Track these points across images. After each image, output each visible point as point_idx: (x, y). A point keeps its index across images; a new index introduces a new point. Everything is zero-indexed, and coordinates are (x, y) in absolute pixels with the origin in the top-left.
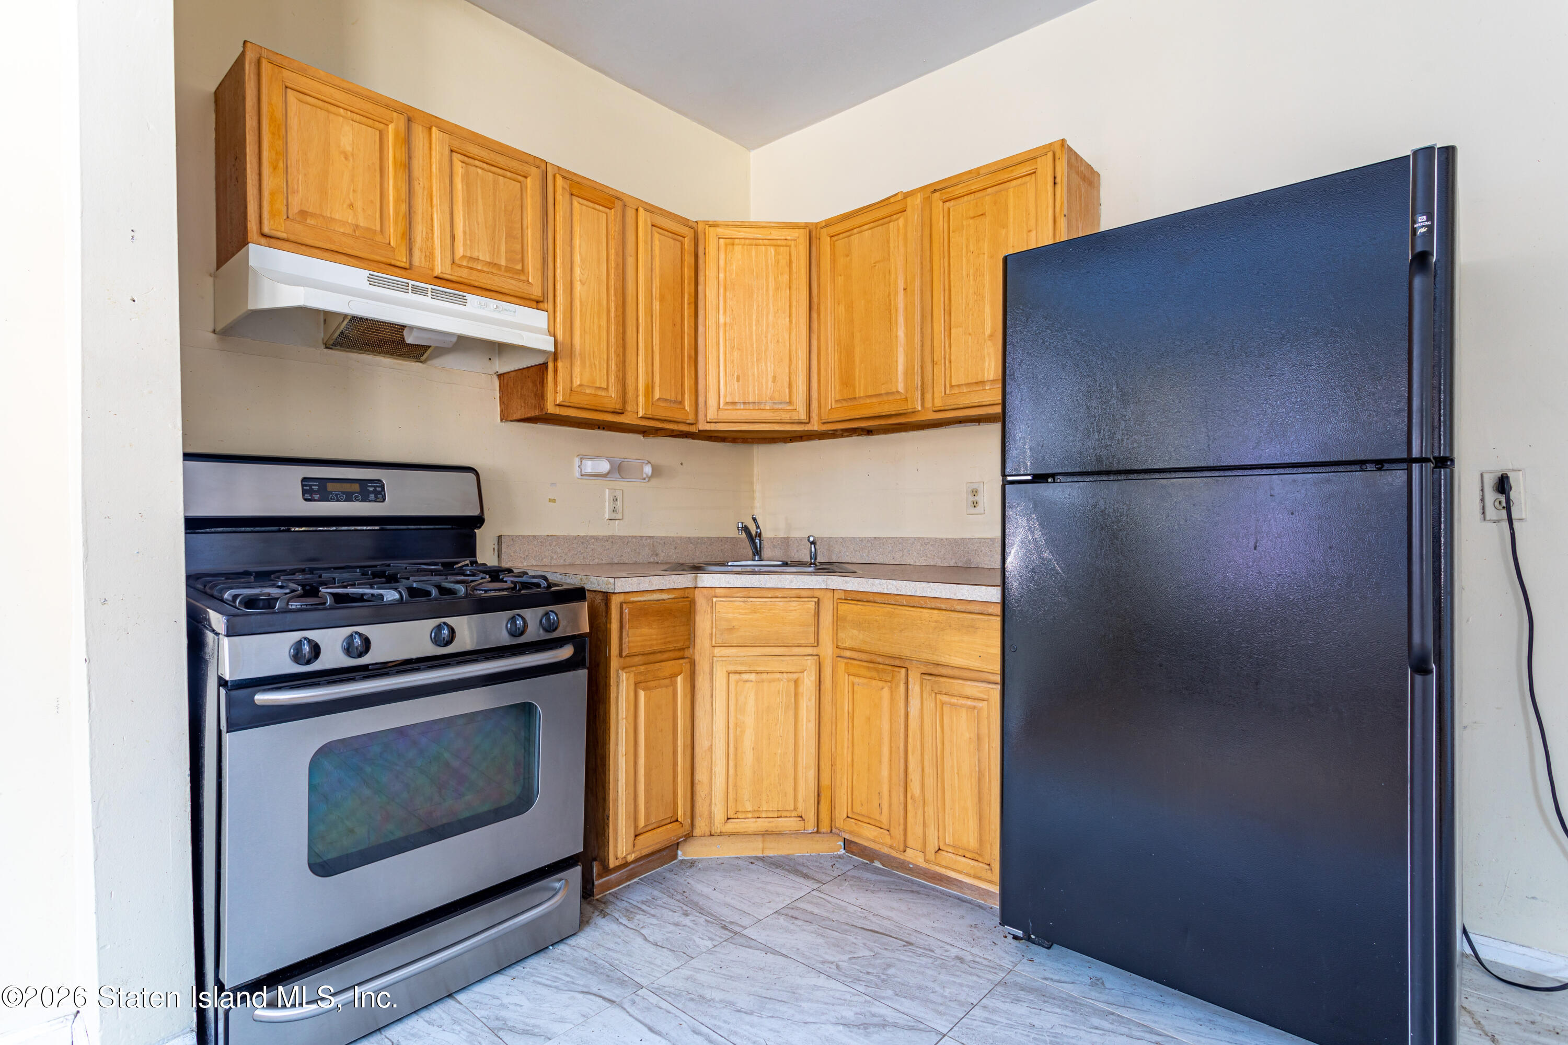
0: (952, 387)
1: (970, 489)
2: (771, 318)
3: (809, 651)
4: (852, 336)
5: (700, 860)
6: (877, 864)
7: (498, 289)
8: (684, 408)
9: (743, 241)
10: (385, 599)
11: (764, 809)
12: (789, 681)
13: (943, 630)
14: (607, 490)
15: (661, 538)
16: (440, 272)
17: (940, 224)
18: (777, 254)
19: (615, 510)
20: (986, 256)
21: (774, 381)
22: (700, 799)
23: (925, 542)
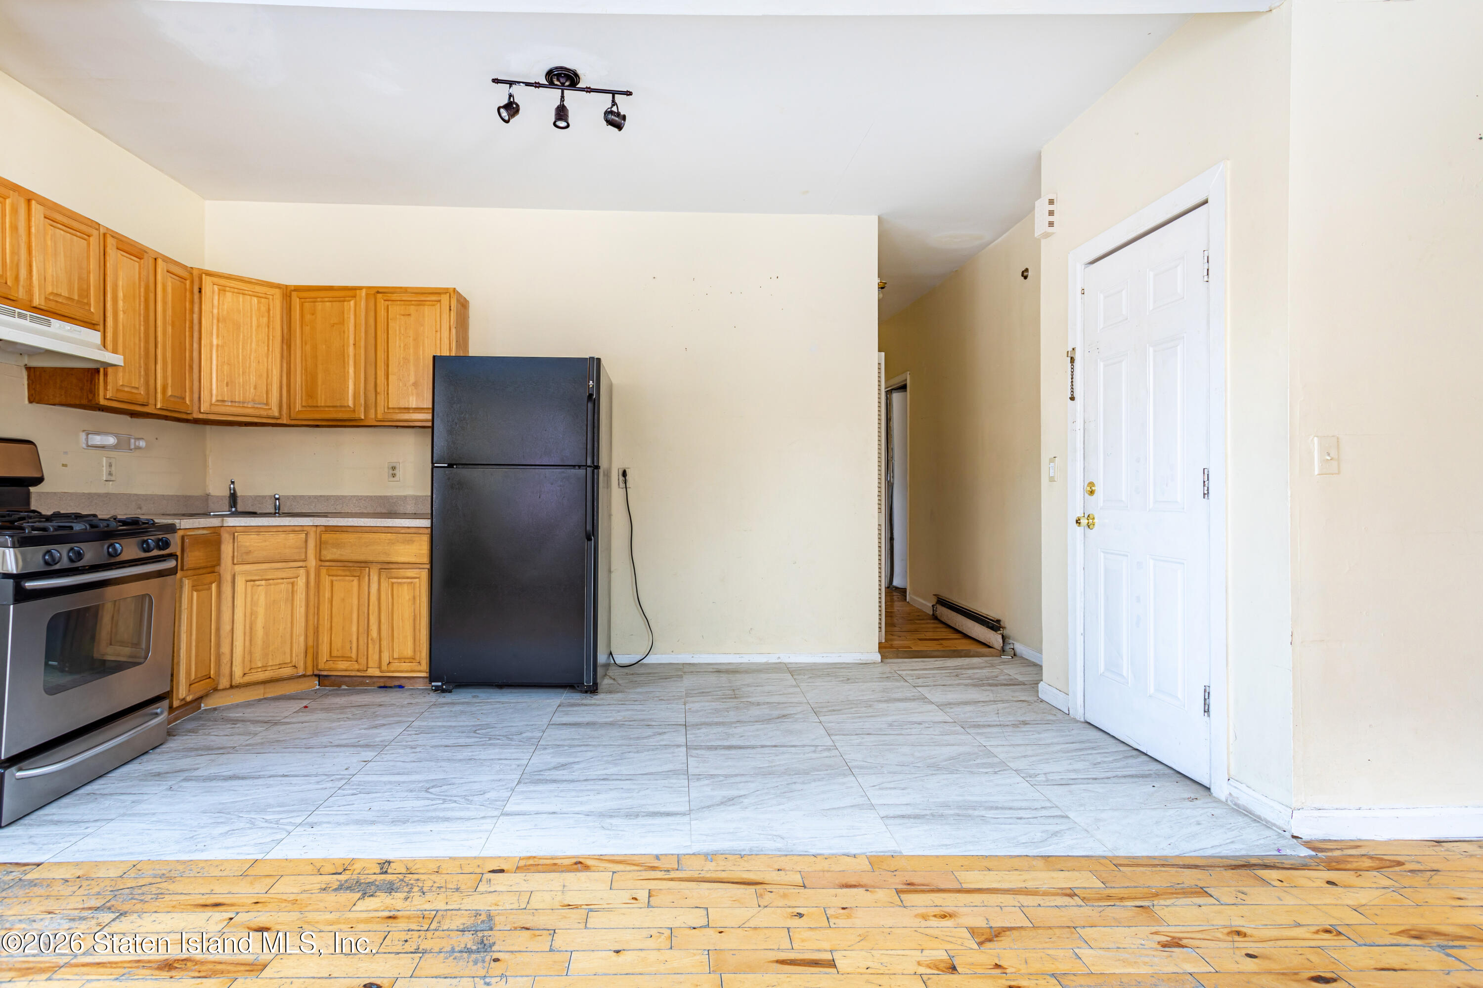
0: (388, 408)
1: (390, 466)
2: (254, 346)
3: (300, 564)
4: (316, 366)
5: (220, 707)
6: (344, 687)
7: (73, 316)
8: (186, 402)
9: (232, 290)
10: (74, 529)
11: (271, 664)
12: (288, 583)
13: (393, 544)
14: (104, 458)
15: (144, 495)
16: (38, 303)
17: (382, 313)
18: (259, 302)
19: (110, 474)
20: (411, 339)
21: (255, 388)
22: (223, 664)
23: (359, 498)
